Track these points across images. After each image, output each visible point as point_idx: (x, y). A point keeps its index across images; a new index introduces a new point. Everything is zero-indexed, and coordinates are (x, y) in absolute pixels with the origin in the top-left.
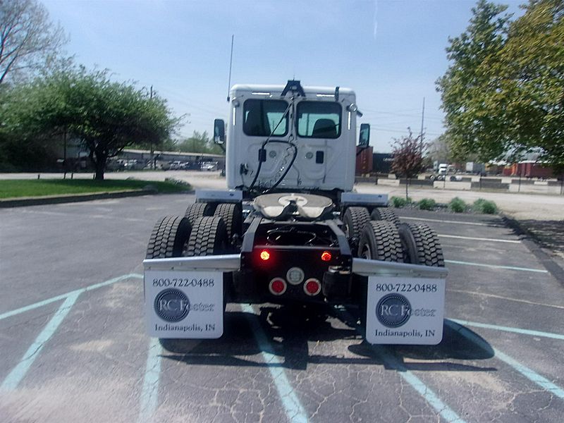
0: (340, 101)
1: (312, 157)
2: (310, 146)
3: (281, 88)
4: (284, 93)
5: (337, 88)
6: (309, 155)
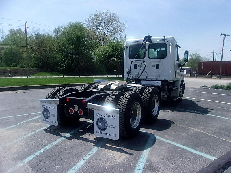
0: (166, 42)
1: (154, 67)
2: (154, 62)
3: (143, 39)
4: (143, 41)
5: (165, 37)
6: (153, 66)
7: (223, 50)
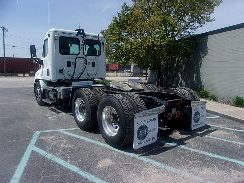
0: (100, 40)
1: (90, 64)
2: (89, 59)
5: (99, 35)
7: (4, 45)
